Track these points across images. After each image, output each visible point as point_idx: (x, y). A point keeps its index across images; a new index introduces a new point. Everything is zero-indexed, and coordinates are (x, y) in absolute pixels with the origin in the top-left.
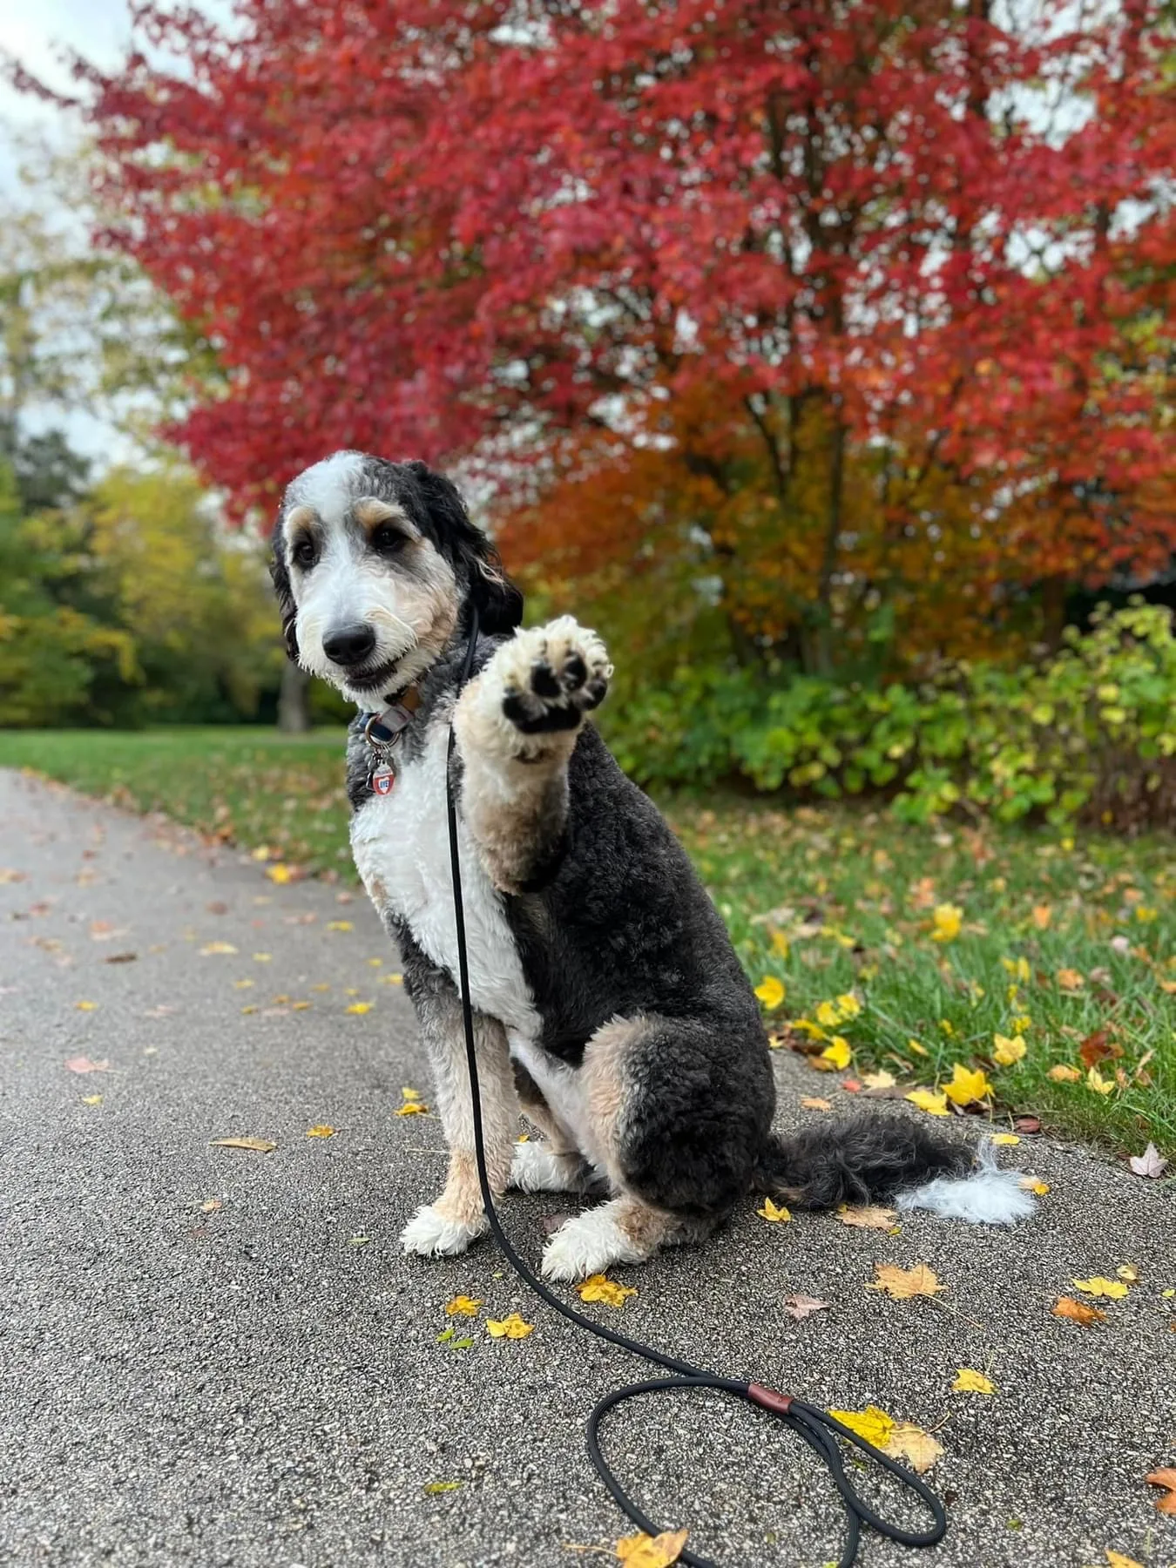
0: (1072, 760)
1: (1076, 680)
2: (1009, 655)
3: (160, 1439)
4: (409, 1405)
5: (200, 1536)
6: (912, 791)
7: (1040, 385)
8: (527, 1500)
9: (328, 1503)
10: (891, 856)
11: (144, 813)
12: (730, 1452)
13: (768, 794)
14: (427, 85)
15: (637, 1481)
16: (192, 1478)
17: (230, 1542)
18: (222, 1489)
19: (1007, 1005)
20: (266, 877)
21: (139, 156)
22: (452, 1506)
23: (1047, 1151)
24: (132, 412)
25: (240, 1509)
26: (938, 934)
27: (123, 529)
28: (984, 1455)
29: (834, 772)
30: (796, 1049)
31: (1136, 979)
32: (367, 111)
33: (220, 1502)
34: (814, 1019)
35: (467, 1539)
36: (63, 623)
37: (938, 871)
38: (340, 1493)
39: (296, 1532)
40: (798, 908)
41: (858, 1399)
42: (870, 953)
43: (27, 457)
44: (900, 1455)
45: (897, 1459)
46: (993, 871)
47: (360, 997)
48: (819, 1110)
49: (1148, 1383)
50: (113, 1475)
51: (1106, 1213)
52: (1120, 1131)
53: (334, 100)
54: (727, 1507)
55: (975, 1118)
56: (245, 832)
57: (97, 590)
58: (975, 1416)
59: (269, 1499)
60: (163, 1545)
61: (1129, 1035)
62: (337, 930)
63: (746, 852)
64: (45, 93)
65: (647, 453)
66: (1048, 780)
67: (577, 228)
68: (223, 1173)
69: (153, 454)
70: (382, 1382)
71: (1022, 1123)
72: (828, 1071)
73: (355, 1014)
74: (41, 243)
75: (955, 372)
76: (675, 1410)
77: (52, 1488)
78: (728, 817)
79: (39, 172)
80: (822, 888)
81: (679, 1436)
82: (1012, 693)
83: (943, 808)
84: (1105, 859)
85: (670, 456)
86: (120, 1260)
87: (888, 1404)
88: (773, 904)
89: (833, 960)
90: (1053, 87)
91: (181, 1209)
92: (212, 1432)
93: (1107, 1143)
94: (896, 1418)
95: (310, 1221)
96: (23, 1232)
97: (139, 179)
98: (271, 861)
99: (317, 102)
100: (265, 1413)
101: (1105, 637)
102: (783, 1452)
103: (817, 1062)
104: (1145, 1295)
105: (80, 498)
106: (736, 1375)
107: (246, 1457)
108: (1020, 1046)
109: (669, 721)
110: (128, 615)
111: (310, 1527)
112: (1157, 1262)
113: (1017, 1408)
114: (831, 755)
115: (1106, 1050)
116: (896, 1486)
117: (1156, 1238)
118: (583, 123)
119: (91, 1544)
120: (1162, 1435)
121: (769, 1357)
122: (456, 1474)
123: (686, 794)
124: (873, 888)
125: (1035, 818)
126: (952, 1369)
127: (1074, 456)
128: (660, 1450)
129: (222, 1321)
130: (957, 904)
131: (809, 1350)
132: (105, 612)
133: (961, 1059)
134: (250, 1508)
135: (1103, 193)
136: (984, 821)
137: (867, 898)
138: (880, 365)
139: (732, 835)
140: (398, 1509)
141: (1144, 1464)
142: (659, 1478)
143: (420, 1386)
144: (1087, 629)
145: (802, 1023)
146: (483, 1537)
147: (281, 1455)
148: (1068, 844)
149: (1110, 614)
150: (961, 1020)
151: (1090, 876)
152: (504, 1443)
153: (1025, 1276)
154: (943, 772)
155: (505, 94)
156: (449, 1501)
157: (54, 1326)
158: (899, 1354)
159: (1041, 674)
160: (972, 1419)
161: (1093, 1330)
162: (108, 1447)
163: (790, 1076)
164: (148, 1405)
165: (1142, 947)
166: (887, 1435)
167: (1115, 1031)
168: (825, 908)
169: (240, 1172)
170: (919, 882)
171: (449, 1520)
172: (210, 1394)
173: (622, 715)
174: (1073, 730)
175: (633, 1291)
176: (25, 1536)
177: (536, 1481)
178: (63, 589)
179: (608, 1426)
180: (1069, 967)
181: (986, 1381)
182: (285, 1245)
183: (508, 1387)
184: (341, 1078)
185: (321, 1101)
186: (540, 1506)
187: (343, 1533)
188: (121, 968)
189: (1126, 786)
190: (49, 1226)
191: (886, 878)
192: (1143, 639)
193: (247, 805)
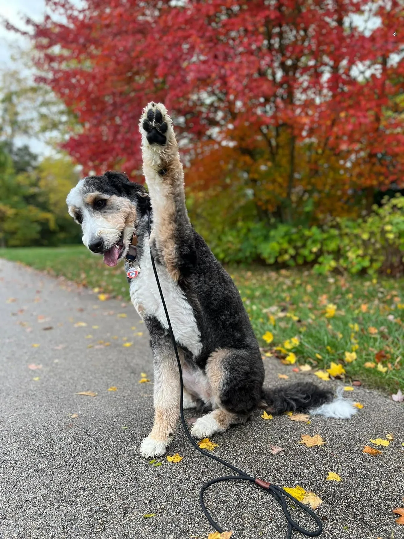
0: (376, 252)
1: (377, 223)
2: (354, 215)
3: (55, 499)
4: (139, 486)
5: (67, 533)
6: (320, 264)
7: (362, 120)
8: (178, 520)
9: (110, 521)
10: (313, 287)
11: (57, 276)
12: (248, 503)
13: (270, 265)
14: (147, 22)
15: (216, 513)
16: (65, 513)
17: (77, 535)
18: (75, 517)
19: (350, 341)
20: (98, 299)
21: (50, 51)
22: (152, 522)
23: (363, 393)
24: (51, 138)
25: (81, 524)
26: (327, 315)
27: (50, 178)
28: (337, 503)
29: (293, 257)
30: (277, 357)
31: (396, 330)
32: (126, 32)
33: (74, 521)
34: (283, 346)
35: (157, 534)
36: (30, 211)
37: (329, 292)
38: (115, 518)
39: (99, 532)
40: (279, 306)
41: (293, 483)
42: (304, 322)
43: (17, 154)
44: (307, 503)
45: (306, 505)
46: (348, 291)
47: (128, 341)
48: (284, 379)
49: (395, 477)
50: (38, 512)
51: (383, 415)
52: (389, 385)
53: (114, 29)
54: (246, 522)
55: (338, 381)
56: (90, 283)
57: (41, 199)
58: (334, 489)
59: (90, 520)
60: (55, 536)
61: (392, 351)
62: (121, 317)
63: (262, 287)
64: (17, 30)
65: (227, 148)
66: (368, 259)
67: (199, 71)
68: (79, 404)
69: (58, 152)
70: (130, 478)
71: (355, 383)
72: (288, 365)
73: (126, 347)
74: (19, 81)
75: (333, 117)
76: (230, 487)
77: (18, 516)
78: (256, 273)
79: (17, 56)
80: (288, 299)
81: (231, 497)
82: (355, 228)
83: (331, 269)
84: (387, 287)
85: (235, 148)
86: (44, 435)
87: (304, 485)
88: (270, 305)
89: (290, 326)
90: (366, 14)
91: (65, 417)
92: (72, 496)
93: (384, 390)
94: (306, 490)
95: (108, 421)
96: (11, 426)
97: (51, 59)
98: (100, 293)
99: (110, 30)
100: (90, 489)
101: (387, 208)
102: (267, 502)
103: (284, 361)
104: (395, 445)
105: (35, 168)
106: (252, 475)
107: (83, 505)
108: (354, 355)
109: (236, 241)
110: (52, 208)
111: (104, 530)
112: (400, 433)
113: (349, 486)
114: (292, 252)
115: (384, 357)
116: (305, 515)
117: (400, 424)
118: (200, 34)
119: (30, 536)
120: (399, 495)
121: (263, 468)
122: (154, 511)
123: (242, 266)
124: (306, 298)
125: (363, 272)
126: (326, 472)
127: (376, 145)
128: (225, 502)
129: (77, 457)
130: (335, 304)
131: (277, 466)
132: (44, 207)
133: (334, 360)
134: (84, 523)
135: (383, 52)
136: (346, 274)
137: (303, 302)
138: (307, 114)
139: (257, 280)
140: (134, 523)
141: (392, 506)
142: (224, 512)
143: (143, 480)
144: (380, 205)
145: (279, 348)
146: (163, 533)
147: (95, 504)
148: (375, 281)
149: (389, 200)
150: (334, 346)
151: (382, 293)
152: (171, 500)
153: (354, 438)
154: (331, 257)
155: (173, 25)
156: (151, 520)
157: (21, 459)
158: (308, 467)
159: (365, 222)
160: (333, 490)
161: (377, 458)
162: (37, 502)
163: (274, 367)
164: (51, 487)
165: (399, 319)
166: (303, 496)
167: (388, 349)
168: (288, 306)
169: (85, 404)
170: (322, 296)
171: (151, 528)
172: (72, 483)
173: (219, 239)
174: (376, 241)
175: (217, 445)
176: (8, 533)
177: (182, 513)
178: (30, 199)
179: (207, 493)
180: (373, 326)
181: (338, 476)
182: (99, 429)
183: (173, 480)
184: (120, 370)
185: (113, 378)
186: (182, 522)
187: (115, 532)
188: (47, 332)
189: (395, 260)
190: (20, 424)
191: (310, 295)
192: (401, 209)
193: (92, 273)
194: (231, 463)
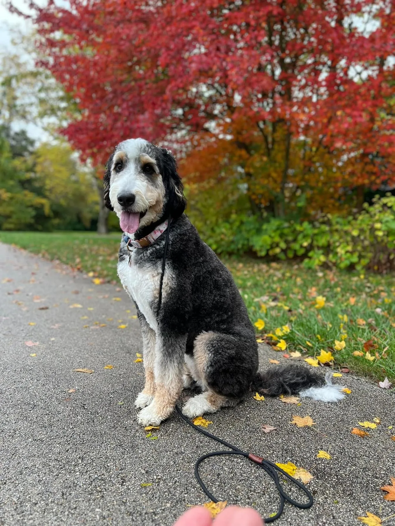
0: (364, 248)
1: (367, 221)
2: (345, 212)
3: (54, 467)
4: (136, 458)
5: (66, 499)
6: (310, 258)
7: (358, 120)
8: (174, 490)
9: (108, 489)
10: (302, 280)
11: (52, 260)
12: (242, 476)
13: (261, 258)
14: (150, 12)
15: (211, 484)
16: (64, 480)
17: (76, 501)
18: (74, 484)
19: (340, 330)
20: (93, 282)
21: (52, 35)
22: (149, 491)
23: (351, 379)
24: (49, 124)
25: (80, 490)
26: (317, 306)
27: (46, 164)
28: (327, 479)
29: (284, 251)
30: (268, 343)
31: (384, 323)
32: (129, 21)
33: (73, 488)
34: (274, 333)
35: (154, 502)
36: (25, 195)
37: (318, 285)
38: (113, 486)
39: (98, 498)
40: (270, 296)
41: (285, 459)
42: (294, 312)
43: (14, 139)
44: (299, 478)
46: (336, 285)
47: (124, 323)
48: (275, 364)
49: (382, 457)
50: (38, 478)
51: (370, 400)
52: (376, 373)
53: (118, 17)
54: (240, 494)
55: (327, 367)
56: (85, 267)
57: (37, 185)
58: (324, 466)
59: (89, 487)
60: (54, 502)
61: (380, 341)
62: (116, 301)
63: (253, 277)
64: (20, 14)
65: (223, 141)
66: (356, 255)
67: (201, 63)
68: (76, 380)
69: (56, 138)
70: (127, 450)
71: (343, 370)
72: (279, 351)
73: (122, 329)
74: (19, 65)
75: (329, 115)
76: (224, 462)
77: (17, 482)
78: (248, 265)
79: (18, 41)
80: (278, 290)
81: (225, 470)
82: (345, 225)
83: (320, 264)
84: (374, 282)
85: (231, 142)
86: (42, 408)
87: (295, 461)
88: (262, 295)
89: (281, 314)
90: (366, 16)
91: (62, 392)
92: (71, 465)
93: (371, 377)
94: (297, 466)
95: (104, 397)
96: (10, 398)
97: (52, 43)
98: (94, 277)
99: (113, 17)
100: (88, 459)
101: (377, 207)
102: (260, 476)
103: (275, 348)
104: (382, 428)
105: (31, 153)
106: (245, 450)
107: (82, 473)
108: (343, 344)
109: (229, 233)
110: (47, 193)
111: (103, 497)
112: (387, 417)
113: (338, 464)
114: (283, 245)
115: (372, 346)
116: (297, 489)
117: (387, 409)
118: (203, 26)
119: (30, 501)
120: (387, 474)
121: (256, 445)
122: (151, 480)
123: (234, 257)
124: (296, 290)
125: (351, 268)
126: (317, 451)
127: (369, 144)
128: (219, 475)
129: (75, 429)
130: (324, 296)
131: (269, 443)
132: (39, 192)
133: (323, 348)
134: (83, 490)
135: (382, 53)
136: (334, 268)
137: (293, 293)
138: (304, 112)
139: (249, 271)
140: (132, 491)
141: (380, 484)
142: (218, 484)
143: (140, 452)
144: (371, 204)
145: (270, 335)
146: (160, 502)
147: (93, 473)
148: (362, 277)
149: (379, 199)
150: (324, 335)
151: (369, 287)
152: (167, 471)
153: (342, 420)
154: (321, 252)
155: (177, 16)
156: (148, 489)
157: (20, 429)
158: (299, 445)
159: (355, 219)
161: (365, 439)
162: (36, 469)
163: (266, 352)
164: (50, 456)
165: (386, 312)
166: (294, 472)
167: (376, 340)
168: (279, 296)
169: (82, 380)
170: (311, 289)
171: (148, 496)
172: (71, 452)
173: (213, 230)
174: (365, 238)
175: (211, 422)
176: (9, 498)
177: (177, 484)
178: (25, 184)
179: (202, 466)
180: (361, 318)
181: (328, 455)
182: (96, 404)
183: (169, 453)
184: (116, 350)
185: (109, 357)
186: (179, 492)
187: (113, 499)
188: (43, 312)
189: (383, 257)
190: (18, 396)
191: (300, 287)
192: (390, 208)
193: (86, 258)
194: (225, 439)
